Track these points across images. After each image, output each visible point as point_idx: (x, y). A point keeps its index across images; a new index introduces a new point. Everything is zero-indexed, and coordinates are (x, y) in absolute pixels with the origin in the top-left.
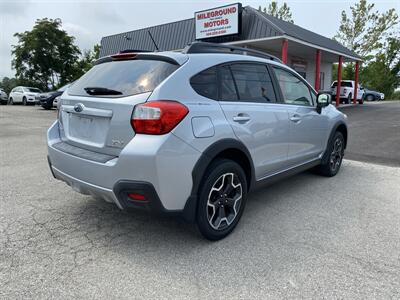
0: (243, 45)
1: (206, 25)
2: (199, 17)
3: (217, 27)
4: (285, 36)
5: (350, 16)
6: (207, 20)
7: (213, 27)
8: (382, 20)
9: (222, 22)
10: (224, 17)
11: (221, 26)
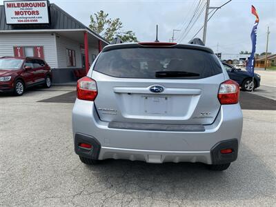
0: (52, 34)
1: (17, 13)
2: (9, 6)
3: (28, 16)
4: (86, 30)
5: (95, 20)
6: (18, 9)
7: (24, 16)
8: (113, 25)
9: (33, 13)
10: (34, 9)
11: (31, 16)
